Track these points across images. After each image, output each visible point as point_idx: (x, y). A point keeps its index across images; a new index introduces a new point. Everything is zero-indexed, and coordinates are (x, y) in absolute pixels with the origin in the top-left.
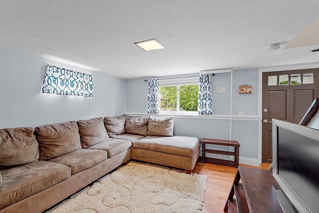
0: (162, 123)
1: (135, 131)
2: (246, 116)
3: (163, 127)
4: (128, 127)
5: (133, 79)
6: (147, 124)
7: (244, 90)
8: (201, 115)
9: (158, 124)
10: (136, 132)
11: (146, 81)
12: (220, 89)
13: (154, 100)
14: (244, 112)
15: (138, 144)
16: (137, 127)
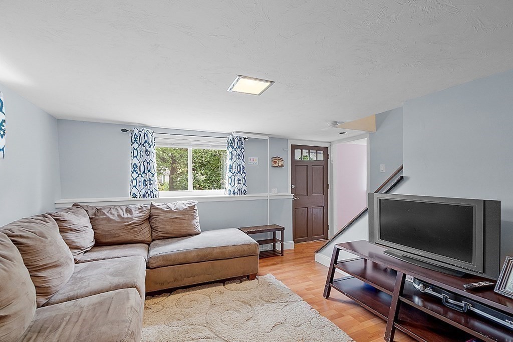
0: (184, 212)
1: (127, 236)
2: (279, 194)
3: (188, 220)
4: (103, 230)
5: (84, 122)
6: (149, 219)
7: (276, 162)
8: (232, 195)
9: (177, 215)
10: (130, 237)
11: (124, 130)
12: (252, 160)
13: (149, 171)
14: (276, 189)
15: (161, 258)
16: (129, 227)
